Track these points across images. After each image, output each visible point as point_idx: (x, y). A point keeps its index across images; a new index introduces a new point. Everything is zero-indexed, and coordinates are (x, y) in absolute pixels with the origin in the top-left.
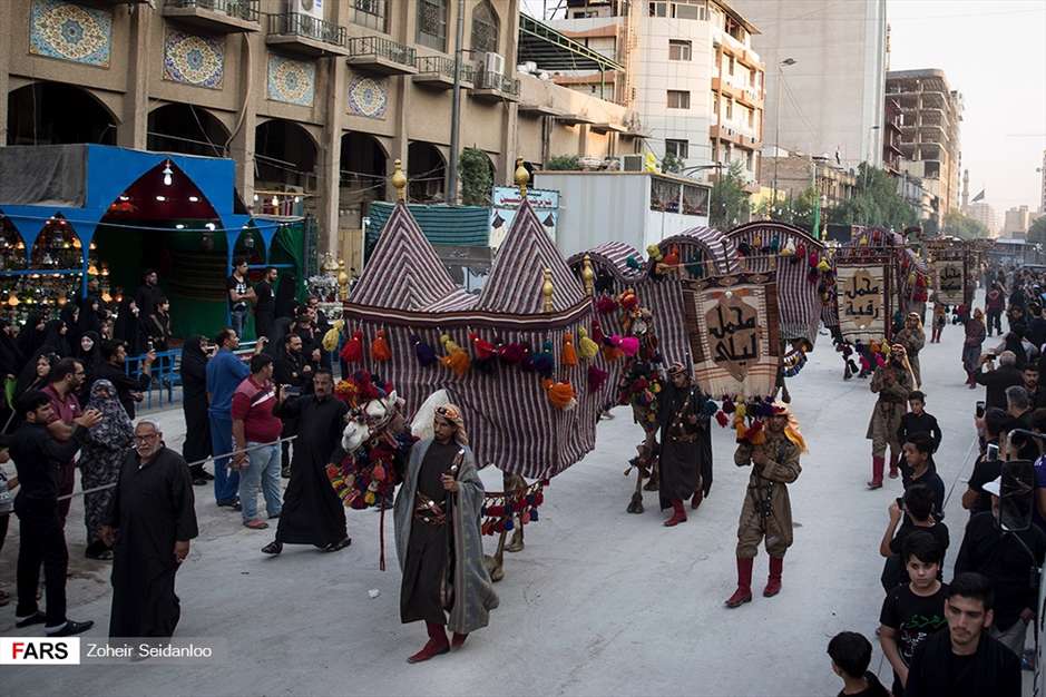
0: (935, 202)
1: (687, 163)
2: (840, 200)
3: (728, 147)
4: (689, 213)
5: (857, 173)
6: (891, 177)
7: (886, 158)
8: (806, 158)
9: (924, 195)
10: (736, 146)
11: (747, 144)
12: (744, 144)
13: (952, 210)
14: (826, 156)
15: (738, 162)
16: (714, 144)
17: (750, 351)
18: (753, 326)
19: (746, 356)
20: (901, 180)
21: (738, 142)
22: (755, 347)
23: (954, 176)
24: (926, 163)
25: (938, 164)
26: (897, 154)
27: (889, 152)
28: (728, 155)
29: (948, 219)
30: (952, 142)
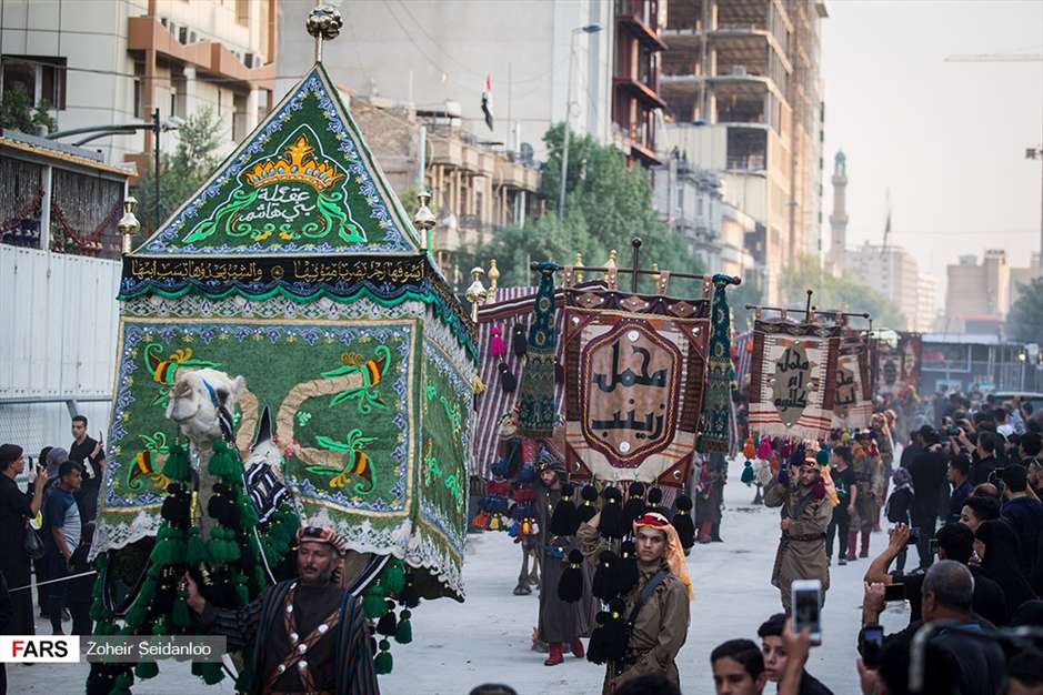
0: (755, 239)
1: (64, 120)
2: (495, 229)
3: (178, 80)
4: (70, 250)
5: (542, 154)
6: (636, 166)
7: (620, 116)
8: (398, 112)
9: (727, 219)
10: (203, 75)
11: (233, 69)
12: (223, 70)
13: (806, 261)
14: (453, 108)
15: (207, 115)
16: (140, 67)
17: (850, 399)
18: (852, 382)
19: (848, 402)
20: (661, 176)
21: (207, 63)
22: (853, 396)
23: (806, 165)
24: (729, 129)
25: (763, 134)
26: (648, 104)
27: (627, 98)
28: (178, 100)
29: (790, 282)
30: (798, 76)
